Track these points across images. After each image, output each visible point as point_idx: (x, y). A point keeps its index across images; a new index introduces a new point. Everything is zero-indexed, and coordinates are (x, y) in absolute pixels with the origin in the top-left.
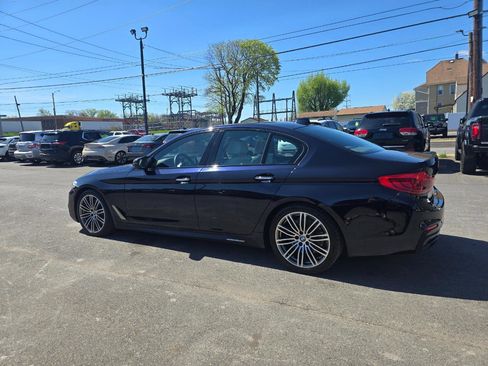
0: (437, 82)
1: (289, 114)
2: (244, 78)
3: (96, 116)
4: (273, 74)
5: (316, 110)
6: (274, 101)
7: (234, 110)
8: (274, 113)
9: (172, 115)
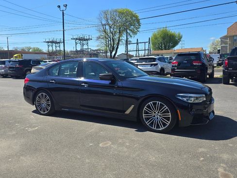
0: (233, 34)
1: (147, 52)
2: (120, 31)
3: (31, 50)
4: (137, 28)
5: (162, 50)
6: (137, 43)
7: (113, 49)
8: (137, 50)
9: (77, 51)
